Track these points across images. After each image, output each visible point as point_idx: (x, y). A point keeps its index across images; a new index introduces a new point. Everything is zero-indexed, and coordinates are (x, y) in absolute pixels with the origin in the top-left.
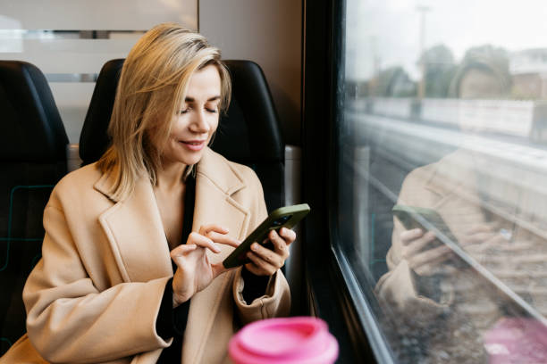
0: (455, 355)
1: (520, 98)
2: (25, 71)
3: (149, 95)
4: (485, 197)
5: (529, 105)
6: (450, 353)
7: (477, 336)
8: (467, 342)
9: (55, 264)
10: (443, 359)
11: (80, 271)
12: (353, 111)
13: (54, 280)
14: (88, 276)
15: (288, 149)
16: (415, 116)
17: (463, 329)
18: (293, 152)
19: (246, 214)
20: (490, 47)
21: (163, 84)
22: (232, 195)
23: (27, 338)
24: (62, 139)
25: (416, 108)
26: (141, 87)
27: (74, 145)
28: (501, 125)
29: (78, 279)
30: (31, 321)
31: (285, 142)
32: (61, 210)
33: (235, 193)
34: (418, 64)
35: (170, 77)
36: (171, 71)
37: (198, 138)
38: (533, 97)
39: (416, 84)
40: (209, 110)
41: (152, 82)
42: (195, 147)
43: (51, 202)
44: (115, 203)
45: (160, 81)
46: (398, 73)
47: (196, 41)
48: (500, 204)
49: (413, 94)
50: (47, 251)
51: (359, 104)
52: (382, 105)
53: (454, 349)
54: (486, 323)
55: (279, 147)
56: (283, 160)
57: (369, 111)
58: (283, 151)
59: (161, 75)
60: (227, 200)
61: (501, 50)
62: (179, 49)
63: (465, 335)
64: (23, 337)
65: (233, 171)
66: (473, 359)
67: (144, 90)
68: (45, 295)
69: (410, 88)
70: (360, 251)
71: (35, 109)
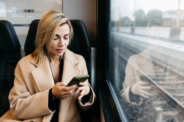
0: (145, 109)
1: (166, 26)
2: (6, 24)
3: (45, 34)
5: (169, 29)
7: (152, 103)
8: (149, 105)
9: (18, 88)
11: (26, 90)
12: (113, 31)
13: (18, 93)
14: (28, 91)
15: (92, 48)
16: (133, 32)
17: (148, 101)
18: (94, 50)
19: (80, 71)
21: (49, 30)
22: (75, 65)
23: (10, 111)
24: (19, 46)
25: (133, 30)
26: (42, 31)
28: (160, 35)
29: (25, 92)
30: (11, 106)
31: (91, 46)
32: (20, 70)
33: (77, 64)
34: (133, 15)
35: (50, 28)
36: (51, 26)
37: (61, 48)
38: (170, 26)
39: (132, 22)
40: (65, 38)
41: (45, 29)
42: (60, 51)
43: (17, 67)
44: (37, 67)
45: (48, 29)
46: (127, 18)
47: (61, 16)
49: (132, 25)
51: (115, 29)
52: (122, 29)
54: (154, 99)
55: (89, 48)
56: (91, 52)
57: (118, 31)
58: (91, 49)
59: (48, 27)
60: (74, 67)
61: (160, 11)
62: (54, 19)
64: (9, 111)
65: (76, 57)
66: (151, 110)
67: (43, 32)
68: (15, 97)
69: (130, 23)
70: (115, 81)
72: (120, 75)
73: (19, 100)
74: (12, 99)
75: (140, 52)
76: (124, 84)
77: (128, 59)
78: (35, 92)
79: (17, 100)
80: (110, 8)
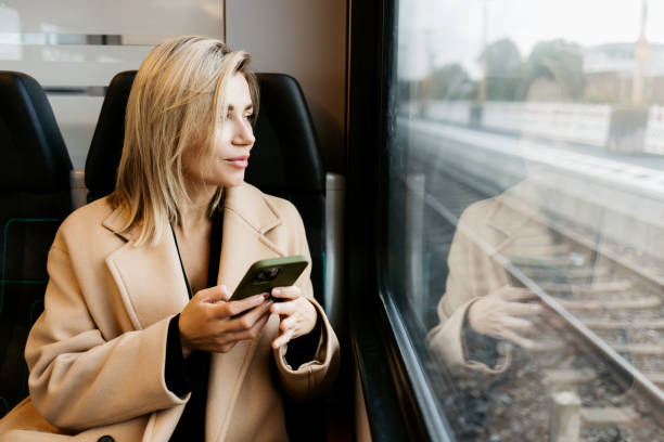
1: (595, 101)
2: (20, 84)
4: (554, 216)
5: (606, 110)
6: (512, 396)
7: (543, 376)
8: (532, 384)
10: (504, 403)
11: (87, 323)
12: (406, 116)
13: (58, 334)
14: (96, 327)
15: (330, 178)
16: (475, 122)
17: (528, 368)
18: (336, 182)
19: (281, 255)
20: (561, 42)
22: (266, 234)
23: (30, 400)
24: (65, 165)
25: (476, 113)
27: (79, 172)
28: (573, 133)
29: (84, 331)
30: (33, 381)
31: (327, 169)
32: (66, 251)
33: (270, 231)
38: (609, 101)
39: (476, 84)
43: (56, 243)
44: (126, 241)
46: (455, 70)
48: (571, 224)
49: (473, 96)
50: (51, 301)
51: (412, 108)
52: (438, 109)
53: (516, 392)
54: (552, 361)
55: (319, 177)
56: (324, 191)
57: (422, 115)
58: (324, 180)
60: (260, 239)
61: (575, 46)
63: (530, 376)
65: (269, 205)
68: (48, 350)
69: (468, 88)
70: (412, 297)
71: (33, 131)
72: (428, 275)
73: (63, 359)
74: (37, 357)
75: (501, 191)
76: (443, 308)
77: (458, 217)
78: (118, 331)
79: (55, 358)
80: (394, 34)
